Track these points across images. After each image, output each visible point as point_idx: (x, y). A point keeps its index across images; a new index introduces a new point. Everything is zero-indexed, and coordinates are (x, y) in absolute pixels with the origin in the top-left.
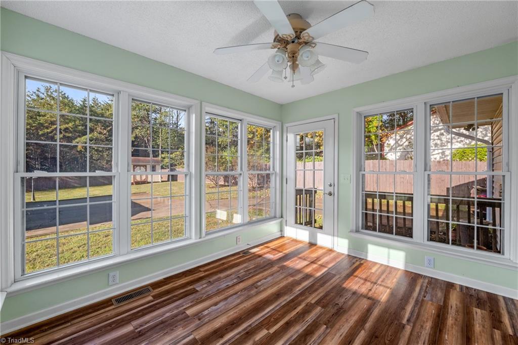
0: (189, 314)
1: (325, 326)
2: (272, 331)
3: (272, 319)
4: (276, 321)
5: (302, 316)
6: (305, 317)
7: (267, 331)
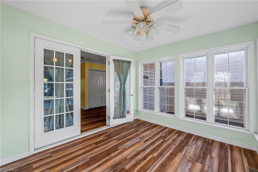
0: (197, 163)
1: (127, 158)
2: (151, 156)
3: (153, 161)
4: (150, 160)
5: (137, 163)
6: (136, 162)
7: (153, 155)
